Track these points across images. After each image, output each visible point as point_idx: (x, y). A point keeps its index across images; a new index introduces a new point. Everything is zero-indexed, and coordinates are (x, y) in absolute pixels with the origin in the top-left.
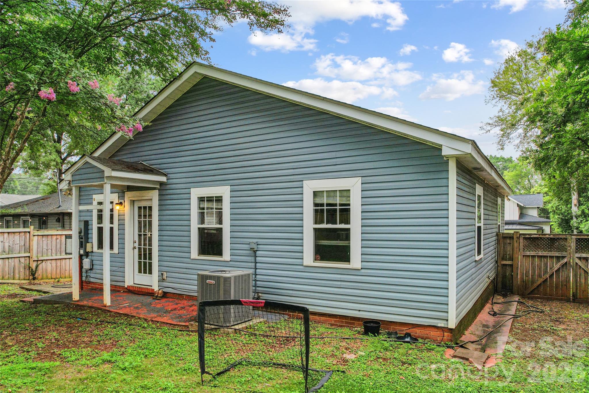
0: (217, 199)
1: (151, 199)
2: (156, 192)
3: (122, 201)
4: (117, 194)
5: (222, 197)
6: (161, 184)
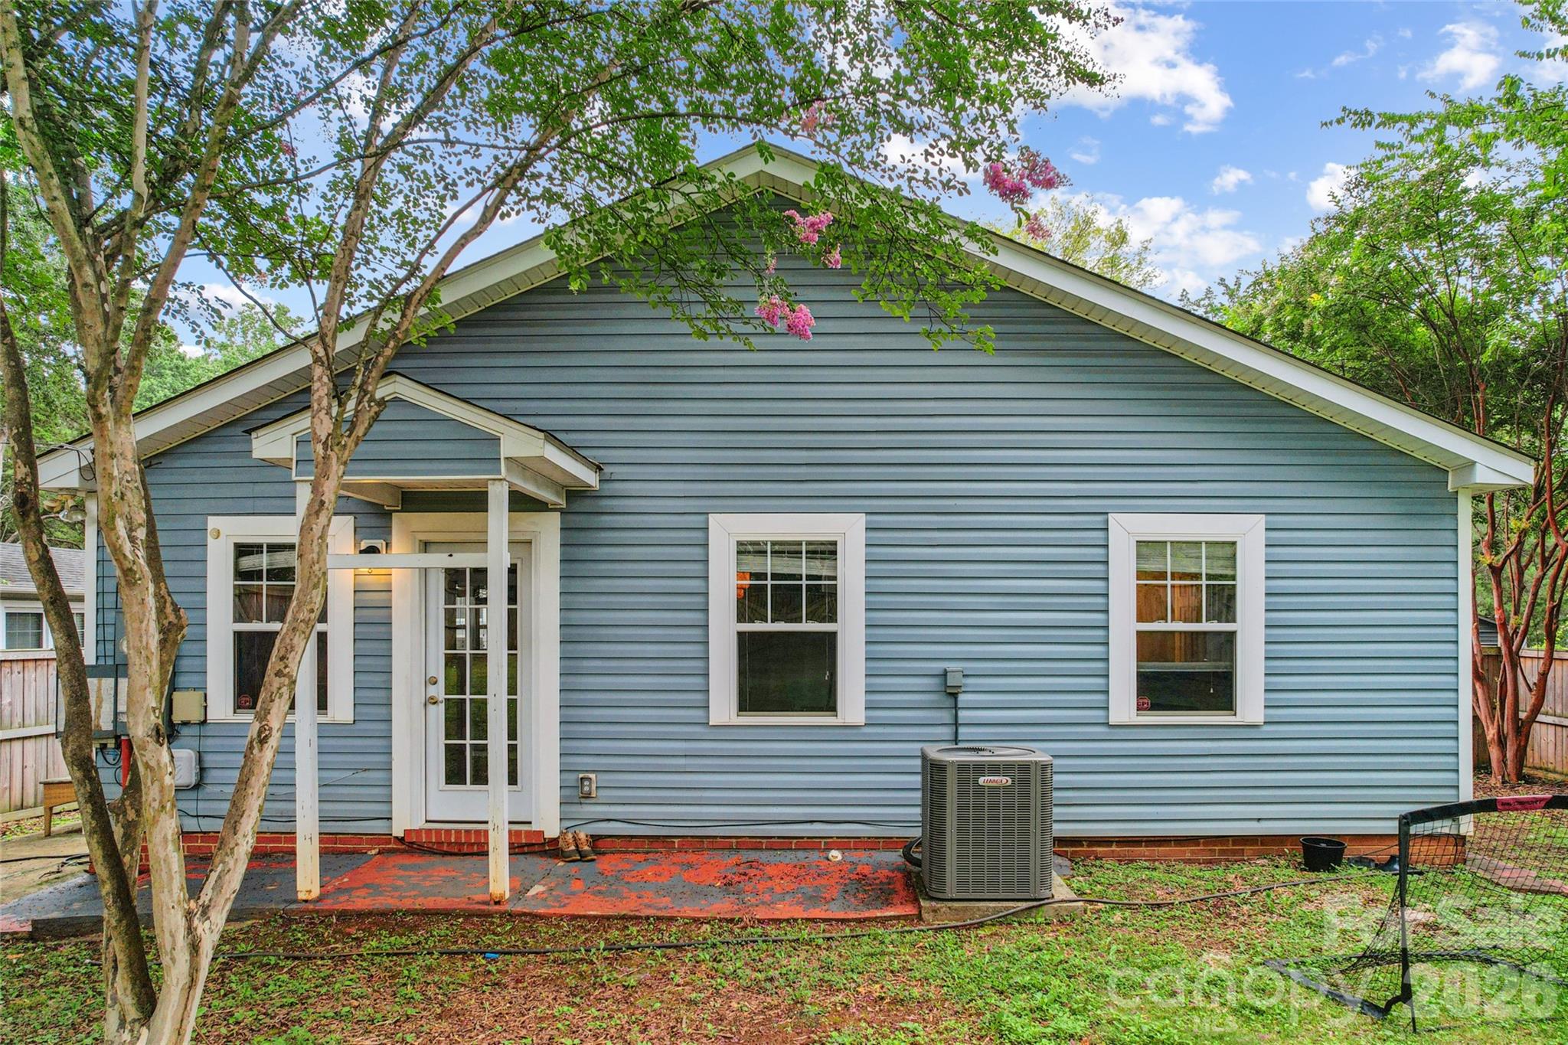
0: (811, 548)
1: (530, 543)
2: (554, 520)
3: (380, 543)
4: (351, 518)
5: (835, 543)
6: (575, 494)
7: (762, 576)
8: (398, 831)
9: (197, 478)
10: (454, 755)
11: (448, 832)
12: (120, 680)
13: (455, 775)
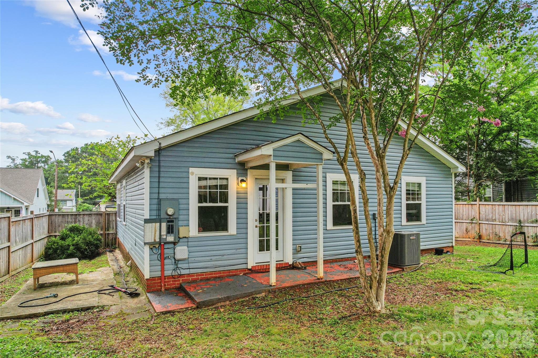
7: (337, 190)
8: (249, 267)
9: (186, 155)
10: (261, 242)
11: (264, 265)
12: (162, 224)
13: (261, 249)
